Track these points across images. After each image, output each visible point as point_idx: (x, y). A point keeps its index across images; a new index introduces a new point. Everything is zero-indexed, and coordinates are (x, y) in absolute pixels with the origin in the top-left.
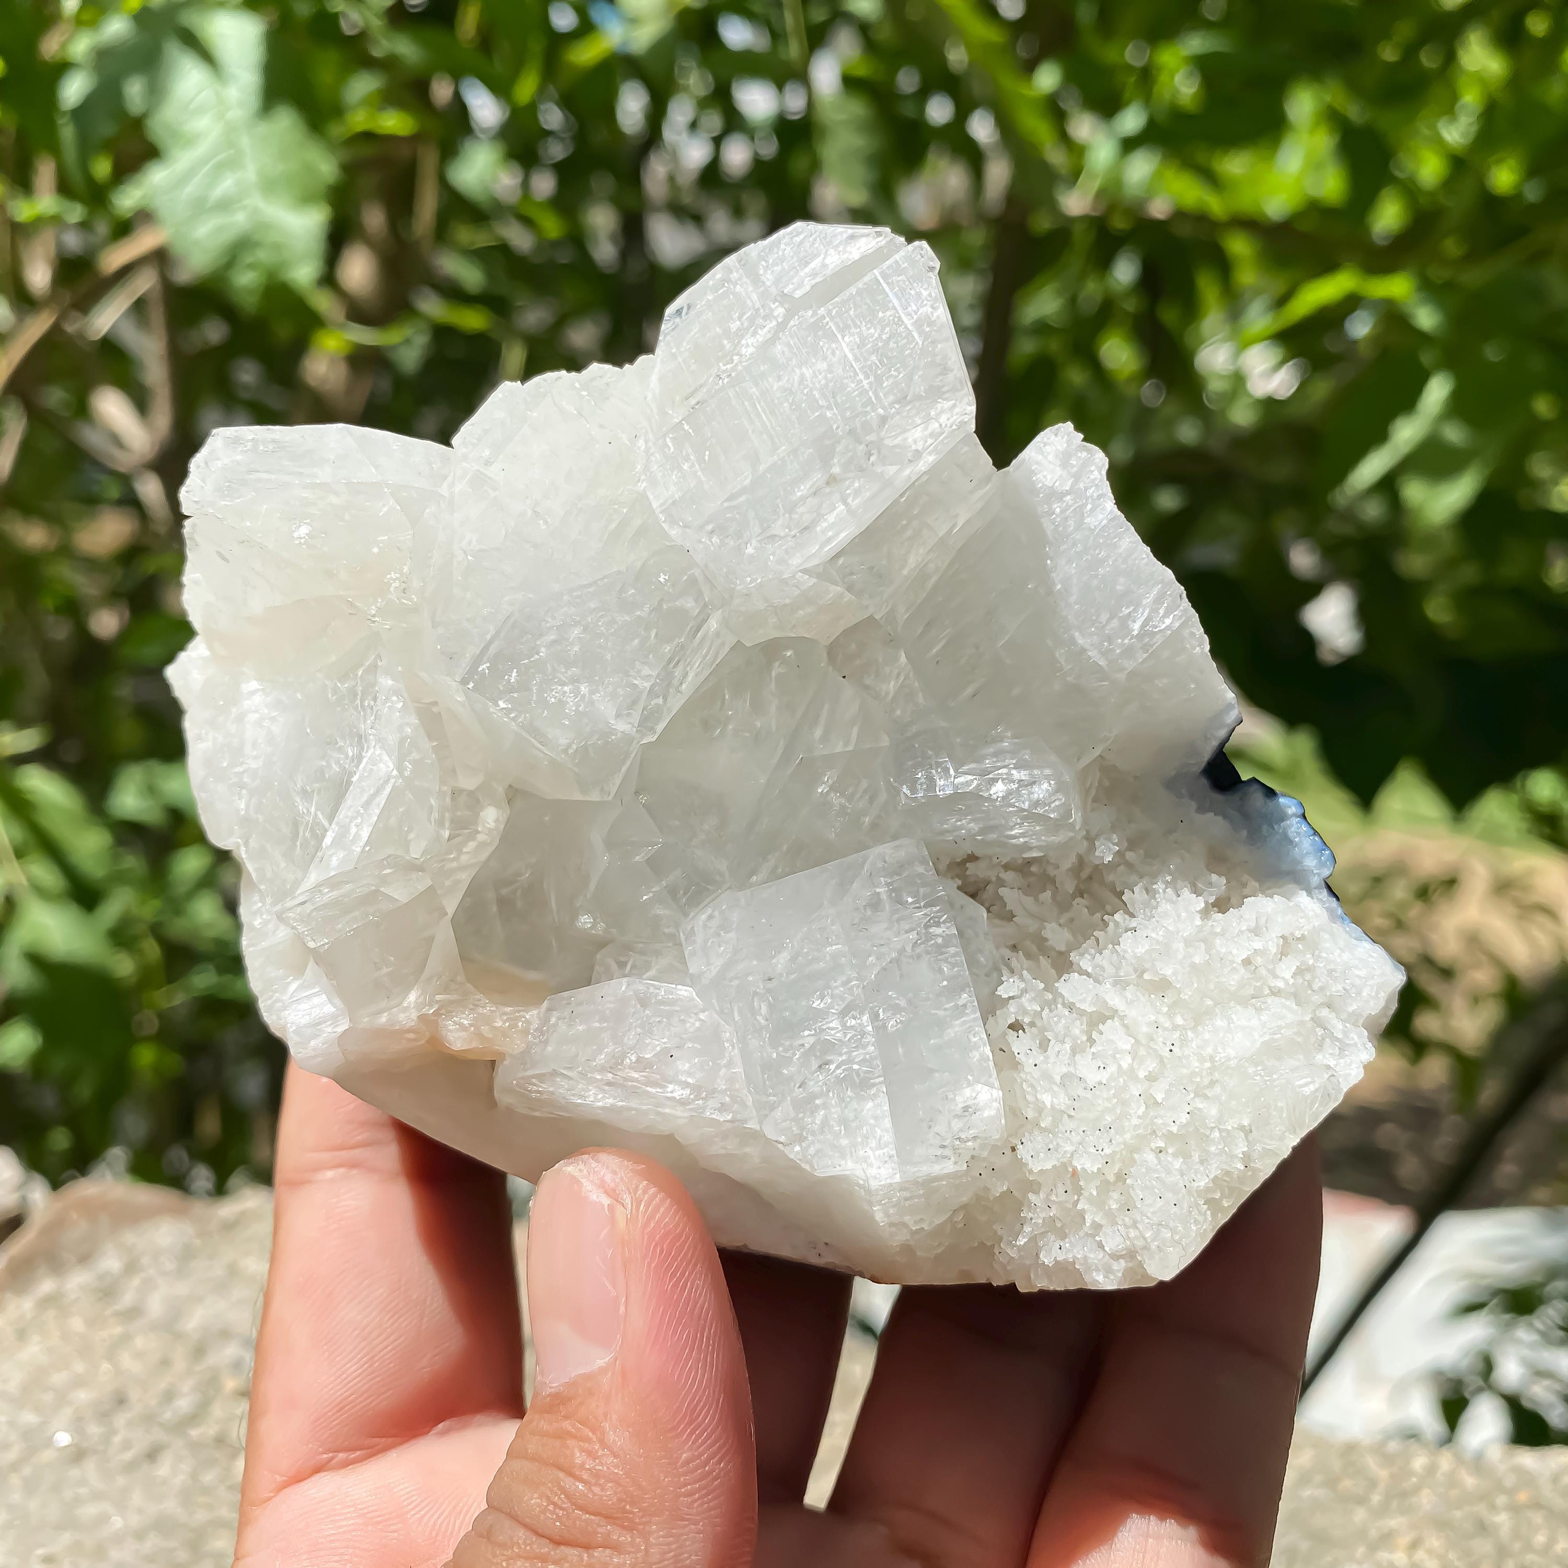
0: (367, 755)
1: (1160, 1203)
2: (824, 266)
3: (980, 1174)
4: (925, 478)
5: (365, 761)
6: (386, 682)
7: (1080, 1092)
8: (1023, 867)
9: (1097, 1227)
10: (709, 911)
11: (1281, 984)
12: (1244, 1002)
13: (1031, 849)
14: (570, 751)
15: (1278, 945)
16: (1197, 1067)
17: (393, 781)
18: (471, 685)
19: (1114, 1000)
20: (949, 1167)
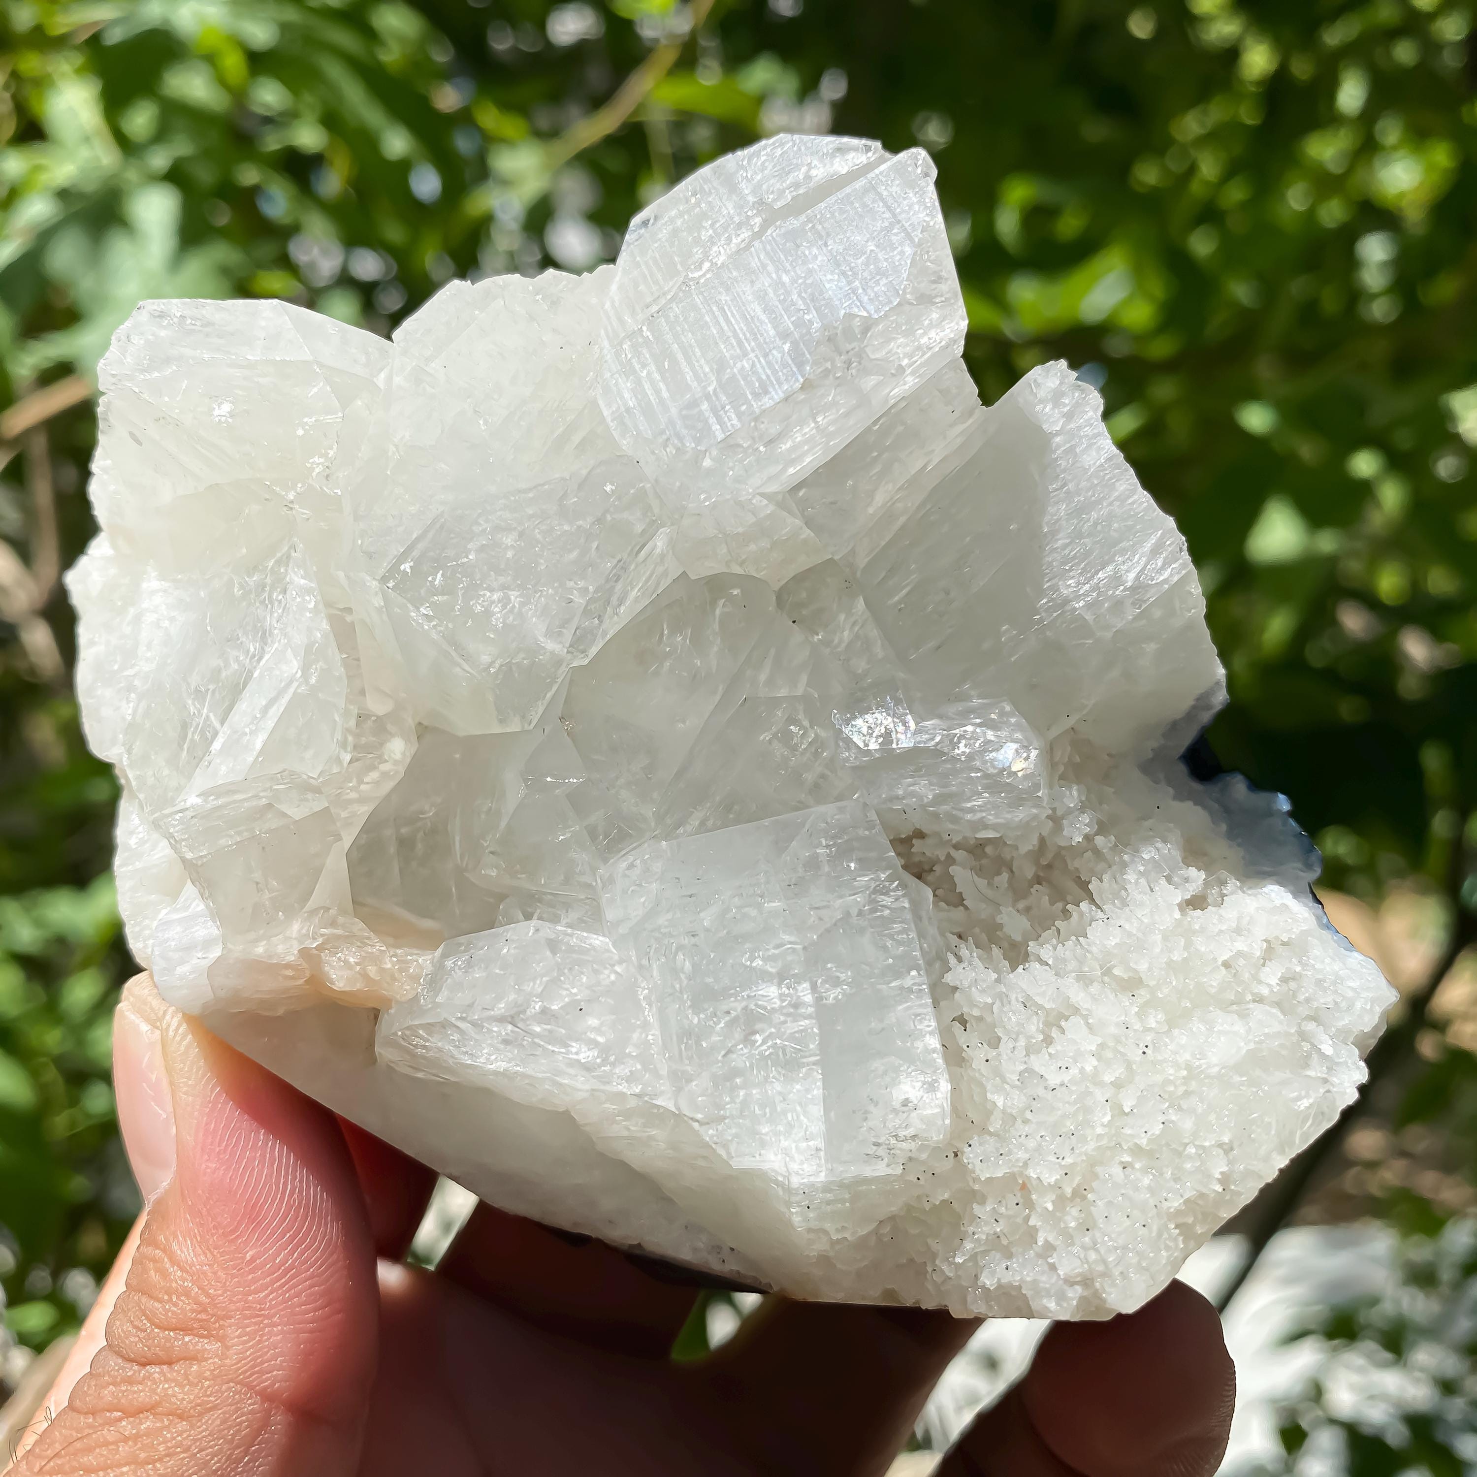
0: (270, 651)
1: (1128, 1222)
2: (808, 177)
3: (919, 1179)
4: (903, 404)
5: (267, 657)
6: (297, 579)
7: (1041, 1092)
8: (977, 849)
9: (1049, 1247)
10: (631, 858)
11: (1265, 991)
12: (1225, 1006)
13: (986, 827)
14: (492, 670)
15: (1261, 948)
16: (1171, 1075)
17: (295, 684)
18: (391, 584)
19: (1078, 996)
20: (880, 1169)
